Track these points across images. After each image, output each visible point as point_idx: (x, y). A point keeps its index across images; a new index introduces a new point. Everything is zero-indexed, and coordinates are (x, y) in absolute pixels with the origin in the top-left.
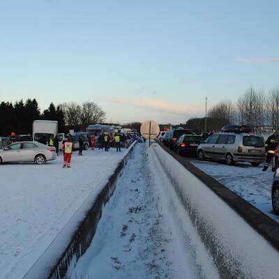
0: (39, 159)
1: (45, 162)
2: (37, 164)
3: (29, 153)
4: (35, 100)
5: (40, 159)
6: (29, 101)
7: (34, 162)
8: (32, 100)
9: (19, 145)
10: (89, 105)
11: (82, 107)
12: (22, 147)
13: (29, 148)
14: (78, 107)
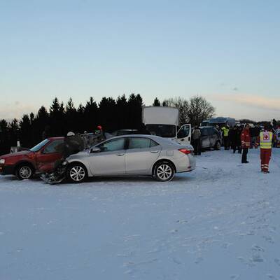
0: (161, 172)
1: (174, 178)
2: (156, 179)
3: (141, 159)
4: (139, 95)
5: (163, 170)
6: (133, 96)
7: (151, 177)
8: (136, 95)
9: (121, 142)
10: (197, 100)
11: (189, 103)
12: (127, 146)
13: (140, 147)
14: (185, 102)
